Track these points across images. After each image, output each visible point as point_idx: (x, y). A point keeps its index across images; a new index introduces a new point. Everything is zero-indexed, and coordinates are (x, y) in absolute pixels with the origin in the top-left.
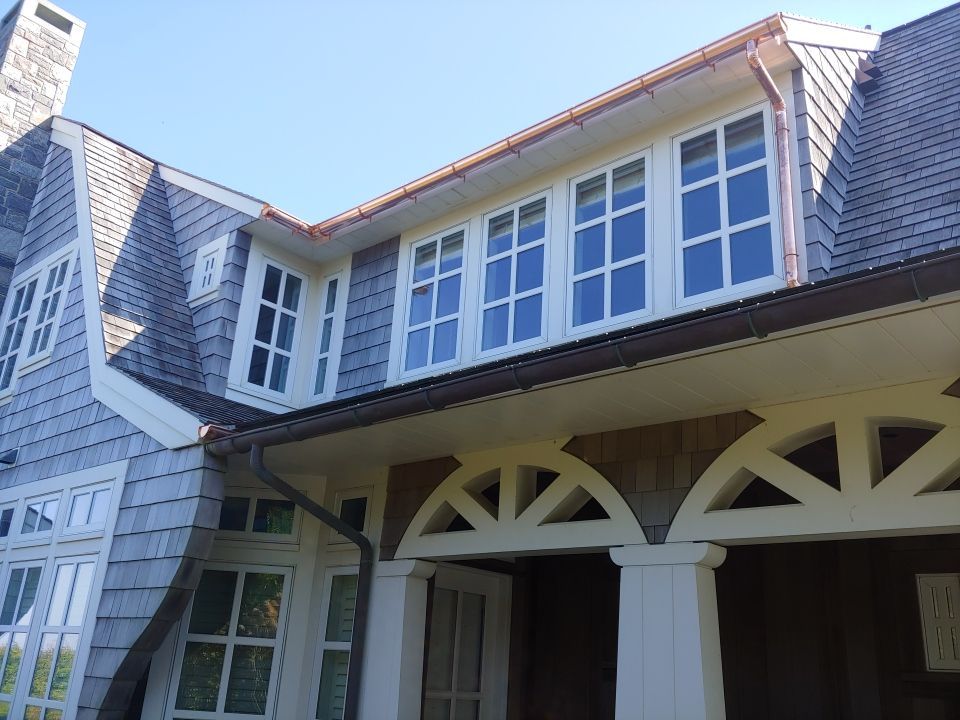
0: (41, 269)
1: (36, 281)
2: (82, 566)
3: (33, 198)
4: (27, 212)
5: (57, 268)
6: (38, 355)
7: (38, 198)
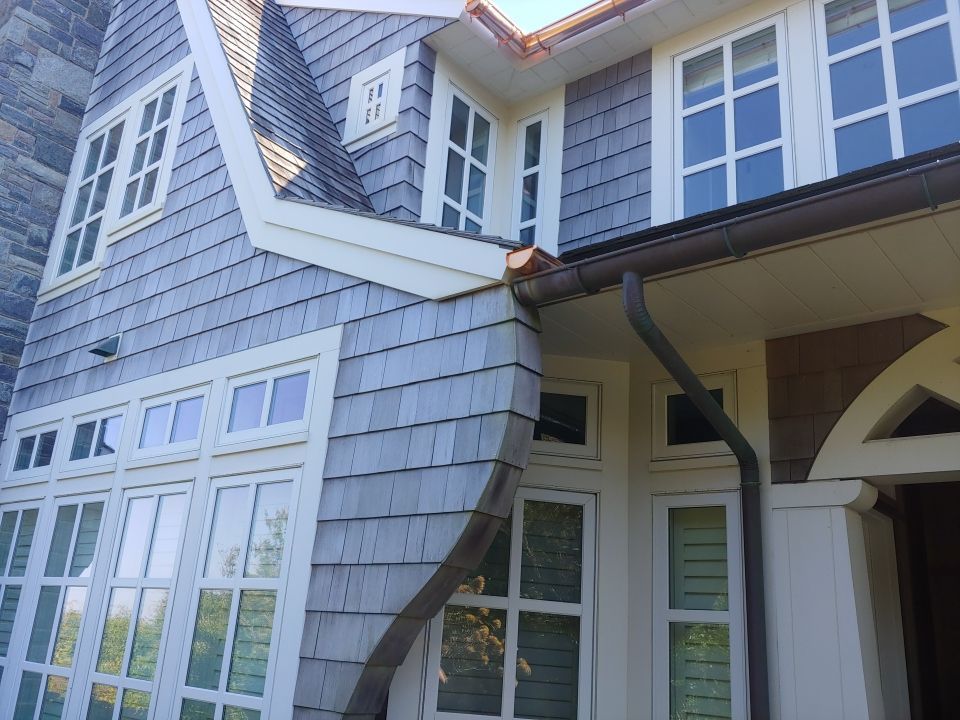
0: (130, 108)
1: (122, 124)
2: (263, 489)
3: (104, 30)
4: (98, 46)
5: (156, 100)
6: (138, 212)
7: (111, 29)
